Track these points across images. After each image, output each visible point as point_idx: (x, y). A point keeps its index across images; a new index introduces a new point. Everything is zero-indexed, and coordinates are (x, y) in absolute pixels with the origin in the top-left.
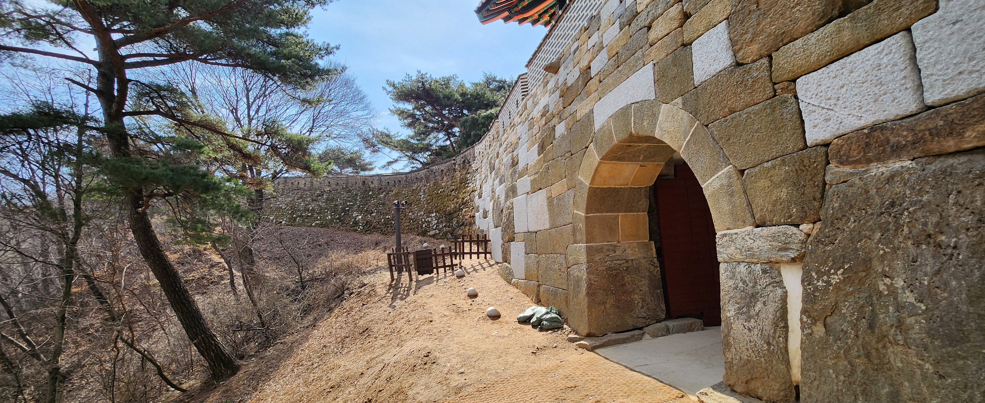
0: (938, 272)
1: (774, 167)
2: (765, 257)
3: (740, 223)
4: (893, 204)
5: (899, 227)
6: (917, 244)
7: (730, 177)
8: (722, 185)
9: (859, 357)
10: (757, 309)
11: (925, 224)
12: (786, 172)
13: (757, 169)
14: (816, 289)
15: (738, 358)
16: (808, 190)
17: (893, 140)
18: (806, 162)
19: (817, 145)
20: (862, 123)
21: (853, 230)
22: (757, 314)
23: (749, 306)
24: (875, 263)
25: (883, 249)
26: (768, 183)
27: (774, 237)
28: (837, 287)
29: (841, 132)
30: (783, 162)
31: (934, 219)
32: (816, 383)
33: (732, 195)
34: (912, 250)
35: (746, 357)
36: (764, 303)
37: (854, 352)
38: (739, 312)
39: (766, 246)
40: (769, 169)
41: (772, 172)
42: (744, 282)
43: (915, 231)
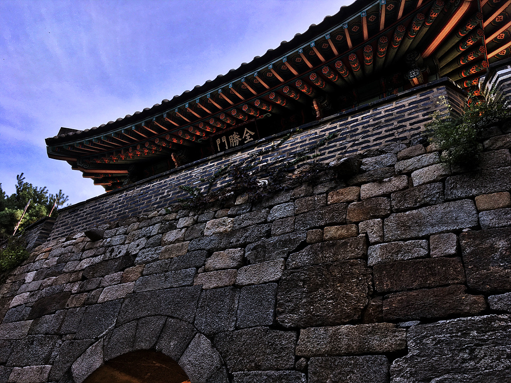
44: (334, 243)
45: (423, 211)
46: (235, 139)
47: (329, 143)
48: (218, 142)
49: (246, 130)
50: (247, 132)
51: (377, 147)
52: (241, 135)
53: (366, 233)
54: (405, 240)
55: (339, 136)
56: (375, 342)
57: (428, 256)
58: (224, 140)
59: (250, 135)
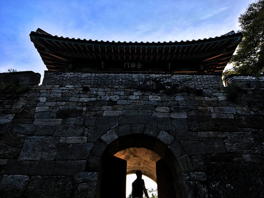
1: (199, 157)
3: (190, 170)
13: (194, 156)
14: (213, 187)
17: (223, 157)
18: (207, 157)
26: (197, 160)
28: (218, 187)
33: (187, 162)
44: (201, 111)
45: (224, 107)
46: (133, 66)
47: (189, 81)
48: (125, 63)
49: (139, 63)
51: (206, 87)
52: (136, 64)
53: (210, 110)
54: (221, 114)
55: (192, 80)
56: (219, 136)
57: (227, 118)
58: (128, 64)
59: (140, 66)
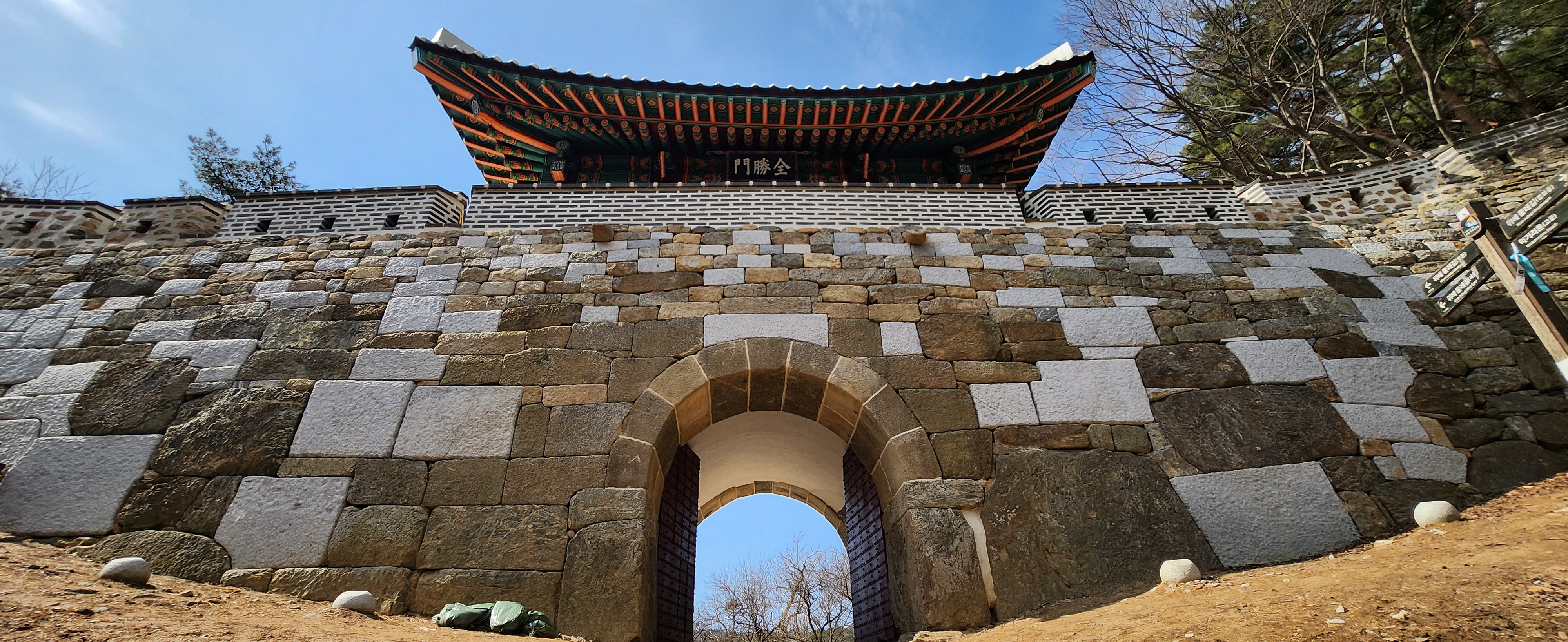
0: (1066, 508)
1: (959, 435)
2: (955, 502)
3: (931, 473)
4: (1037, 469)
5: (1043, 483)
6: (1053, 493)
7: (921, 436)
8: (913, 441)
9: (1035, 567)
10: (955, 545)
11: (1055, 482)
12: (968, 441)
13: (944, 434)
14: (999, 524)
15: (943, 593)
16: (984, 456)
17: (1030, 435)
18: (982, 437)
19: (986, 428)
20: (1013, 422)
21: (1018, 484)
22: (956, 550)
23: (947, 543)
24: (1033, 504)
25: (1037, 495)
26: (954, 446)
27: (962, 487)
28: (1013, 522)
29: (1002, 424)
30: (966, 434)
31: (1058, 479)
32: (1011, 595)
33: (923, 450)
34: (1051, 496)
35: (951, 591)
36: (961, 539)
37: (1031, 565)
38: (938, 551)
39: (956, 493)
40: (955, 436)
41: (957, 439)
42: (940, 524)
43: (1051, 486)
46: (762, 166)
48: (737, 162)
49: (780, 160)
50: (781, 164)
52: (772, 163)
58: (746, 162)
59: (784, 168)
